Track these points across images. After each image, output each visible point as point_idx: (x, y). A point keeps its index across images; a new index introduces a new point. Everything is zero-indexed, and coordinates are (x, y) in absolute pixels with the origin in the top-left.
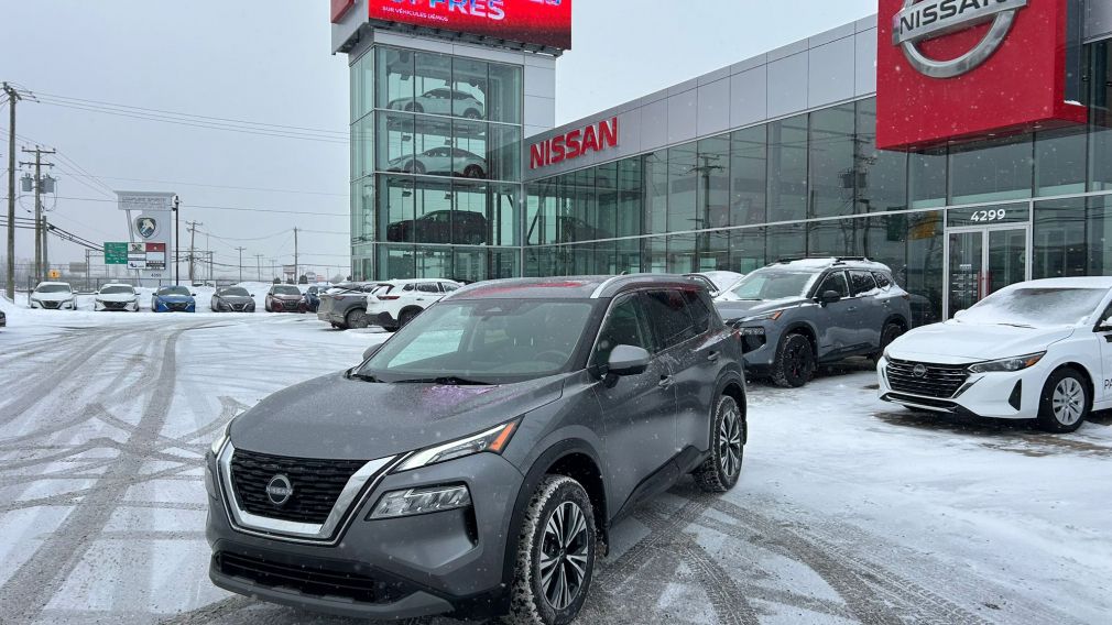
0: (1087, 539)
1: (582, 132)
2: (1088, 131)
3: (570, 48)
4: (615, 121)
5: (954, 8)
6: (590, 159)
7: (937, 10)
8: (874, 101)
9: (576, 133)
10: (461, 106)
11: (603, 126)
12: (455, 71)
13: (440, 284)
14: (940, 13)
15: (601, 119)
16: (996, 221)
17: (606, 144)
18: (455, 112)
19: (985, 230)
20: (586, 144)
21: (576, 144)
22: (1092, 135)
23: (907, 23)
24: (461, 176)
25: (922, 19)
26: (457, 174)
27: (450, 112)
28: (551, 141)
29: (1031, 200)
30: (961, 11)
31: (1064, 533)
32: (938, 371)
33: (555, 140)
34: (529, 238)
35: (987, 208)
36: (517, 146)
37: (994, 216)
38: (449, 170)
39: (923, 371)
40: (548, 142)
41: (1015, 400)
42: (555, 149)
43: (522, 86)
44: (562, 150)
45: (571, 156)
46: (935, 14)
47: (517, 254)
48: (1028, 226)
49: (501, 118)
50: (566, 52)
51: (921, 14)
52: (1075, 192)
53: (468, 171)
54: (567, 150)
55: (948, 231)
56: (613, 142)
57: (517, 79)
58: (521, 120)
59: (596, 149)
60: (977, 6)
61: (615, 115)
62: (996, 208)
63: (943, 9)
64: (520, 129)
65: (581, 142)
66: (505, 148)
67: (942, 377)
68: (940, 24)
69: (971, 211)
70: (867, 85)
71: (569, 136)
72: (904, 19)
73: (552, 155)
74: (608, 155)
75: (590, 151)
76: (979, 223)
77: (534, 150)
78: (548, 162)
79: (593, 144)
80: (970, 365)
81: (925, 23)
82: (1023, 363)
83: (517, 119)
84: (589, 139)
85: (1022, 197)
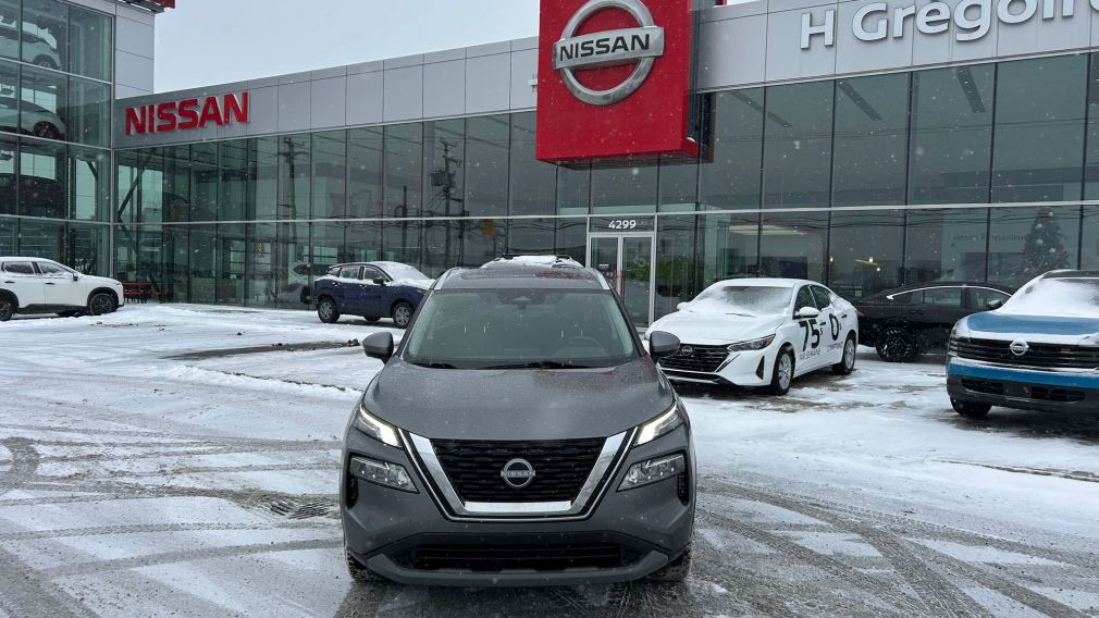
0: (905, 463)
1: (202, 102)
2: (698, 163)
3: (173, 6)
4: (245, 96)
5: (607, 46)
6: (210, 133)
7: (594, 45)
8: (535, 116)
9: (194, 102)
10: (31, 51)
11: (229, 100)
12: (25, 9)
13: (35, 264)
14: (596, 49)
15: (227, 92)
16: (628, 229)
17: (233, 117)
18: (23, 58)
19: (620, 237)
20: (206, 116)
21: (193, 115)
22: (701, 165)
23: (566, 51)
24: (29, 134)
25: (581, 51)
26: (27, 132)
27: (17, 55)
28: (156, 107)
29: (656, 214)
30: (613, 51)
31: (886, 461)
32: (705, 351)
33: (162, 107)
34: (120, 213)
35: (622, 219)
36: (106, 107)
37: (626, 226)
38: (15, 125)
39: (691, 350)
40: (152, 108)
41: (760, 372)
42: (162, 116)
43: (112, 40)
44: (172, 118)
45: (183, 126)
46: (592, 49)
47: (105, 231)
48: (652, 235)
49: (82, 70)
50: (167, 9)
51: (580, 46)
52: (687, 210)
53: (40, 128)
54: (179, 119)
55: (590, 236)
56: (243, 118)
57: (107, 30)
58: (112, 76)
59: (219, 122)
60: (626, 49)
61: (247, 90)
62: (629, 219)
63: (598, 46)
64: (111, 89)
65: (199, 114)
66: (86, 106)
67: (708, 355)
68: (595, 58)
69: (609, 220)
70: (527, 100)
71: (183, 104)
72: (563, 48)
73: (157, 123)
74: (235, 131)
75: (211, 125)
76: (615, 230)
77: (131, 113)
78: (151, 129)
79: (216, 117)
80: (728, 345)
81: (582, 55)
82: (764, 344)
83: (106, 74)
84: (211, 111)
85: (648, 211)
